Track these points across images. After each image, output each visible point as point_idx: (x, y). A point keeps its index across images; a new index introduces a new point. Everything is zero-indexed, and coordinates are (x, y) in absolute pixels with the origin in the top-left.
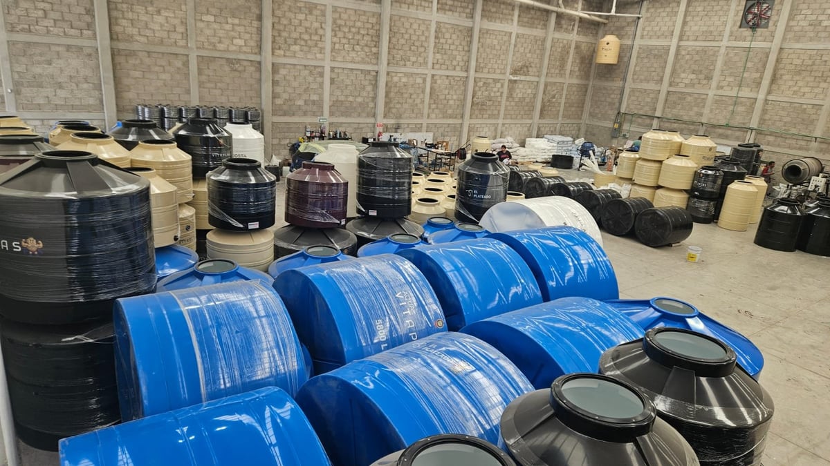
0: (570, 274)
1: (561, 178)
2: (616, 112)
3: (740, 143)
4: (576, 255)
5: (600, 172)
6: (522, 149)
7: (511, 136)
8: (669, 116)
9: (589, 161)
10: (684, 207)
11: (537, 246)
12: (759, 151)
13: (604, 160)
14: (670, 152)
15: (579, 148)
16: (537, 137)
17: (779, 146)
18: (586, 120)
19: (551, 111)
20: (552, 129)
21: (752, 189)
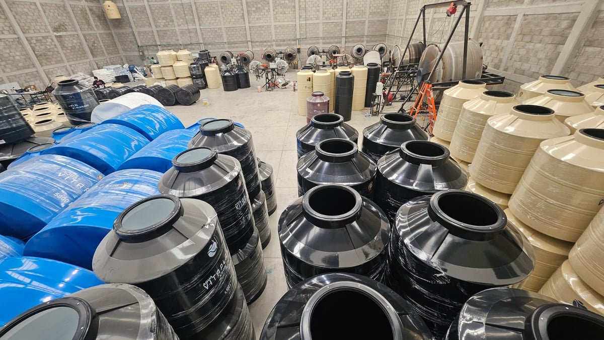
0: (157, 126)
1: (127, 87)
2: (137, 46)
3: (200, 51)
4: (155, 117)
5: (146, 79)
7: (81, 72)
8: (164, 44)
9: (137, 75)
10: (192, 84)
11: (133, 119)
12: (208, 53)
13: (145, 73)
14: (173, 60)
15: (128, 69)
16: (99, 68)
17: (214, 49)
18: (122, 53)
19: (98, 52)
20: (105, 62)
21: (213, 69)
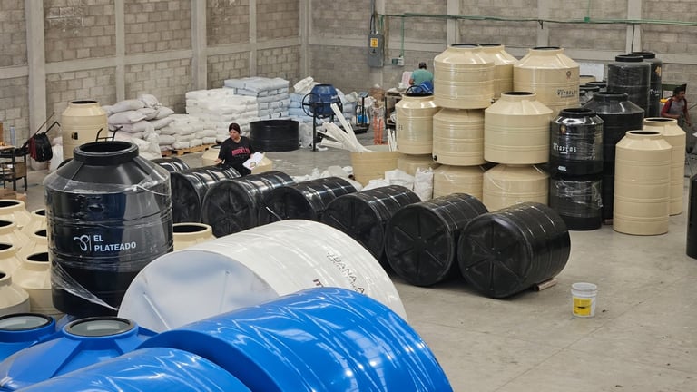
1: (282, 175)
2: (369, 14)
3: (617, 54)
4: (355, 353)
5: (362, 149)
6: (180, 119)
8: (476, 13)
9: (333, 126)
10: (543, 200)
11: (268, 344)
12: (655, 66)
13: (362, 120)
14: (495, 89)
15: (307, 100)
16: (211, 86)
17: (687, 51)
18: (308, 36)
19: (229, 25)
20: (239, 65)
21: (660, 145)
